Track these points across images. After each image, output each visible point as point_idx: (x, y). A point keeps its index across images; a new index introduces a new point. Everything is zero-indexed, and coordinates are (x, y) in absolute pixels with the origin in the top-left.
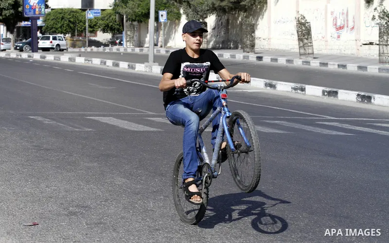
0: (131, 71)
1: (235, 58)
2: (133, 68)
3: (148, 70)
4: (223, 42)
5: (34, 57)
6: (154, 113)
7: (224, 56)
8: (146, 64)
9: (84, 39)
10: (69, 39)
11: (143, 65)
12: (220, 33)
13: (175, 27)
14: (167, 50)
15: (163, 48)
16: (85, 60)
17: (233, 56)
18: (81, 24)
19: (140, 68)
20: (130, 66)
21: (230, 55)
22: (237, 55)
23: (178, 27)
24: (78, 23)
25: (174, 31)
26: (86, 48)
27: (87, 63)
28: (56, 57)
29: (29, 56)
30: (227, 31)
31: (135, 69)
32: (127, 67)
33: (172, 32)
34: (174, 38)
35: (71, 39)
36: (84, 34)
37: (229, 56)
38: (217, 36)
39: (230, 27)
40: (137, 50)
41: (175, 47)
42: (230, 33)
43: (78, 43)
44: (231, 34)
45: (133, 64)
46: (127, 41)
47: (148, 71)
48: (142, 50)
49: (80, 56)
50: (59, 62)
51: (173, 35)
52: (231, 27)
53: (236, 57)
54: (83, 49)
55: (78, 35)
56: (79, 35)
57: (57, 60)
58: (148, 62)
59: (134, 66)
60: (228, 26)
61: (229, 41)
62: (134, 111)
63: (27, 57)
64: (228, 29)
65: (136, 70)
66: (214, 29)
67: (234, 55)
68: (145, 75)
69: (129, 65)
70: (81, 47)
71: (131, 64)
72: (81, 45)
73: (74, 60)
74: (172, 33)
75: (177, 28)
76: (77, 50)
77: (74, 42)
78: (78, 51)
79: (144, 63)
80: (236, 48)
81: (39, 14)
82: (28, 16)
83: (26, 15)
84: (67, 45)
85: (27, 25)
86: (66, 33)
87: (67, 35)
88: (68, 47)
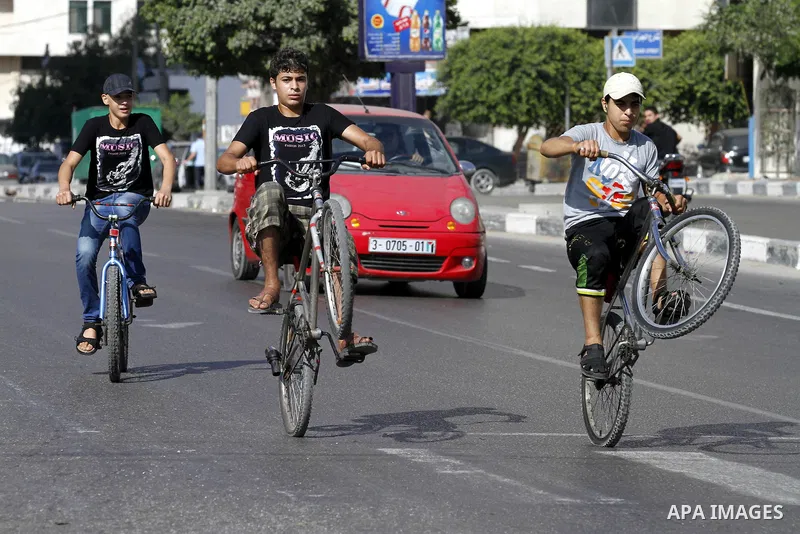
0: (778, 271)
2: (787, 259)
18: (586, 86)
20: (777, 252)
24: (576, 84)
31: (795, 263)
46: (764, 155)
57: (494, 228)
59: (790, 253)
69: (771, 251)
73: (559, 230)
81: (424, 49)
82: (382, 58)
83: (373, 53)
84: (532, 169)
85: (376, 92)
86: (529, 125)
87: (532, 132)
88: (535, 176)
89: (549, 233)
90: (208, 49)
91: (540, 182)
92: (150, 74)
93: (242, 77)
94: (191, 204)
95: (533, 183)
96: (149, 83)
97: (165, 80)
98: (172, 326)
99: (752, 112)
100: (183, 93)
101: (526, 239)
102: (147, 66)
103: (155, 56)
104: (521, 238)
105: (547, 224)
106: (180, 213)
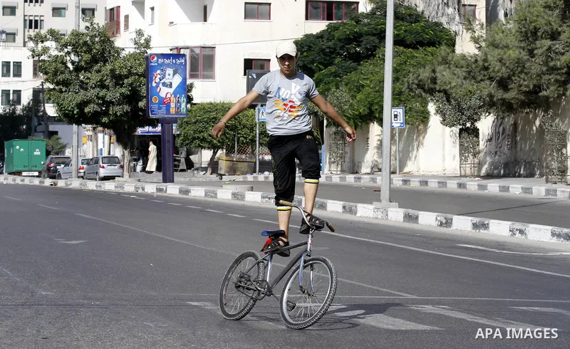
0: (349, 217)
1: (532, 193)
2: (352, 211)
3: (379, 215)
4: (506, 165)
5: (168, 192)
6: (415, 297)
7: (510, 189)
8: (376, 204)
9: (251, 158)
10: (225, 158)
11: (371, 207)
12: (500, 147)
13: (418, 136)
14: (404, 178)
15: (397, 175)
16: (263, 197)
17: (527, 190)
18: (246, 130)
19: (365, 212)
20: (347, 208)
21: (522, 188)
22: (533, 188)
23: (424, 137)
24: (242, 129)
25: (416, 144)
26: (255, 175)
27: (267, 202)
28: (210, 192)
29: (159, 190)
30: (514, 144)
31: (356, 213)
32: (340, 210)
33: (413, 147)
34: (415, 158)
35: (228, 158)
36: (249, 150)
37: (521, 191)
38: (496, 153)
39: (518, 138)
40: (350, 178)
41: (417, 174)
42: (518, 149)
43: (240, 165)
44: (521, 150)
45: (352, 204)
46: (330, 163)
47: (380, 217)
48: (360, 178)
49: (252, 189)
50: (215, 200)
51: (415, 152)
52: (520, 139)
53: (534, 191)
54: (250, 178)
55: (239, 152)
56: (241, 151)
57: (212, 197)
58: (379, 200)
59: (353, 208)
60: (516, 137)
61: (516, 162)
62: (379, 293)
63: (155, 191)
64: (516, 141)
65: (358, 215)
66: (490, 140)
67: (529, 188)
68: (376, 224)
69: (344, 207)
70: (246, 173)
71: (348, 204)
72: (246, 170)
73: (243, 197)
74: (413, 150)
75: (421, 138)
76: (239, 178)
77: (233, 164)
78: (241, 180)
79: (371, 203)
80: (531, 175)
81: (177, 113)
82: (157, 117)
83: (153, 114)
84: (221, 169)
85: (147, 132)
86: (218, 148)
87: (220, 152)
88: (222, 172)
89: (238, 199)
90: (75, 112)
91: (224, 175)
92: (40, 124)
93: (83, 125)
94: (67, 185)
95: (221, 175)
96: (39, 128)
97: (48, 127)
98: (74, 242)
99: (323, 143)
100: (56, 133)
101: (227, 202)
102: (39, 120)
103: (42, 116)
104: (224, 201)
105: (237, 195)
106: (61, 189)
